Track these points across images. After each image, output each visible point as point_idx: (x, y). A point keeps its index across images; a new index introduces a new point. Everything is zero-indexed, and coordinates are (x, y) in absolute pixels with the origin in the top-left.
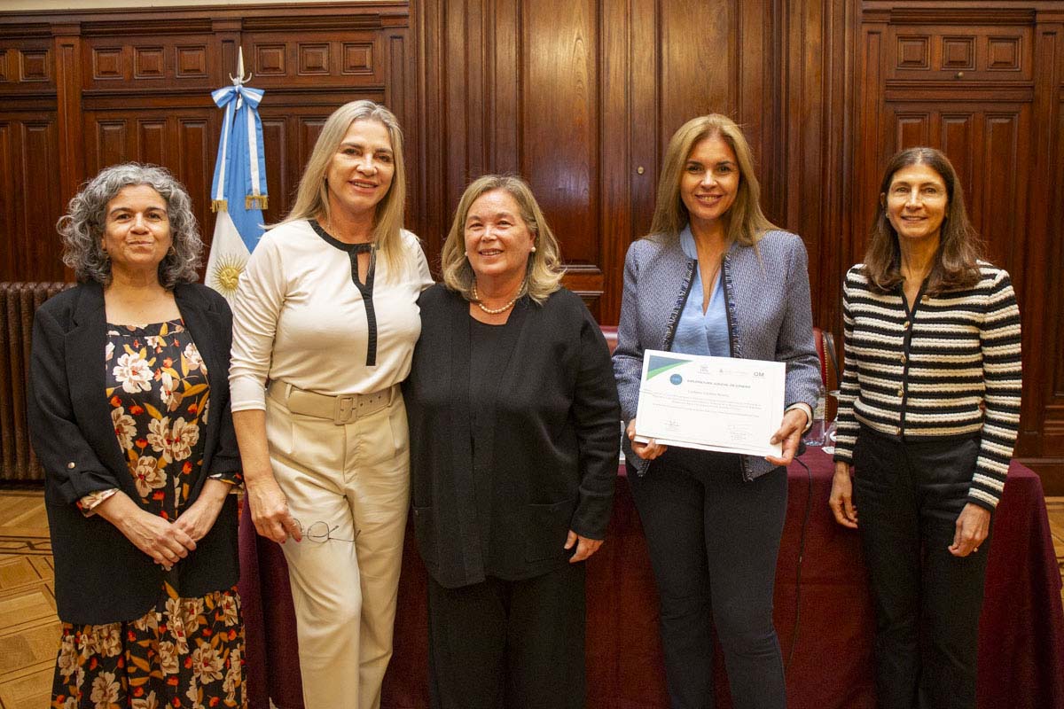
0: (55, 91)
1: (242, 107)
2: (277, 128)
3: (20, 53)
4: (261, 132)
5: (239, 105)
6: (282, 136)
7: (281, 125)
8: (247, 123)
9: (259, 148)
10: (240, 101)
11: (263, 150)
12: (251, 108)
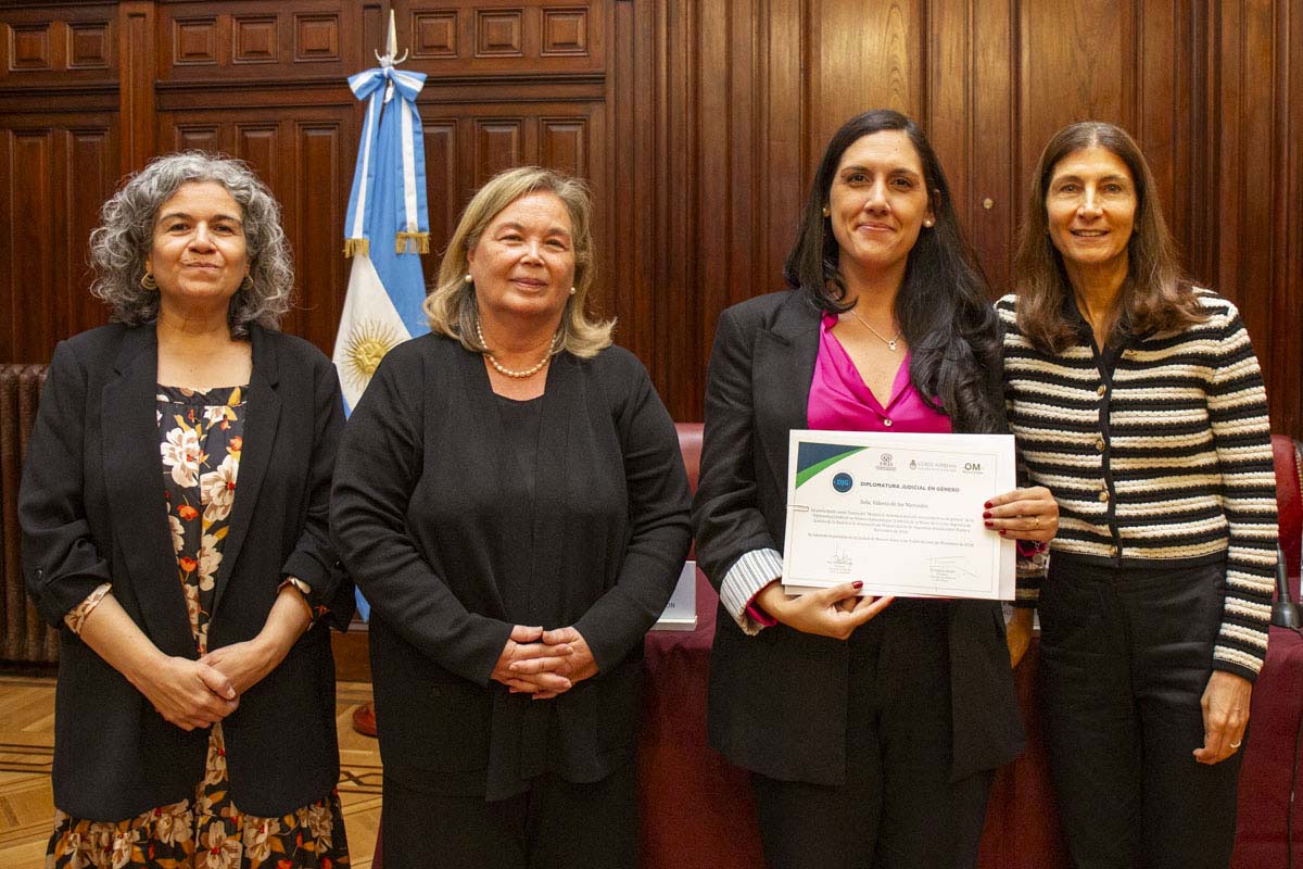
0: (116, 81)
1: (393, 100)
2: (443, 138)
3: (68, 28)
4: (421, 137)
5: (389, 96)
6: (450, 145)
7: (448, 130)
8: (400, 122)
9: (417, 161)
10: (390, 90)
11: (423, 165)
12: (407, 100)
